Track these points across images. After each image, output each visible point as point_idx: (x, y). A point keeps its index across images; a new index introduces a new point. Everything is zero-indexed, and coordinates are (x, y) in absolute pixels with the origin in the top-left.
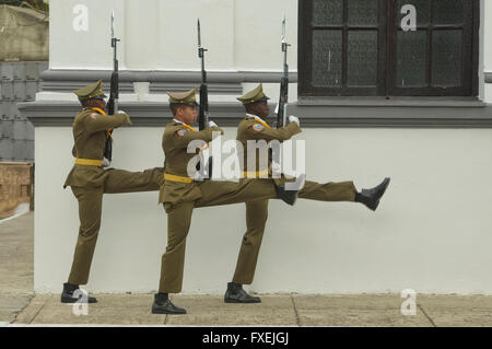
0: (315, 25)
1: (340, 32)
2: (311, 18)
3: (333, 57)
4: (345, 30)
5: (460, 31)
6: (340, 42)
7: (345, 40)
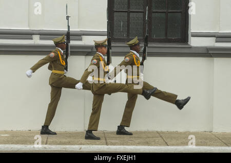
0: (115, 10)
1: (127, 13)
2: (113, 7)
3: (123, 24)
4: (129, 13)
5: (180, 13)
6: (127, 18)
7: (128, 16)
